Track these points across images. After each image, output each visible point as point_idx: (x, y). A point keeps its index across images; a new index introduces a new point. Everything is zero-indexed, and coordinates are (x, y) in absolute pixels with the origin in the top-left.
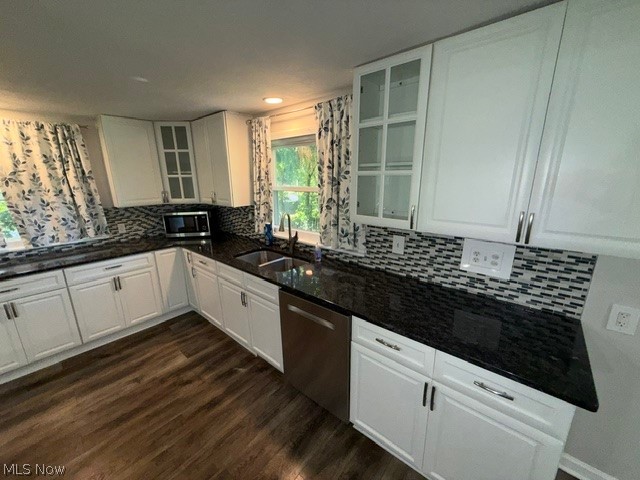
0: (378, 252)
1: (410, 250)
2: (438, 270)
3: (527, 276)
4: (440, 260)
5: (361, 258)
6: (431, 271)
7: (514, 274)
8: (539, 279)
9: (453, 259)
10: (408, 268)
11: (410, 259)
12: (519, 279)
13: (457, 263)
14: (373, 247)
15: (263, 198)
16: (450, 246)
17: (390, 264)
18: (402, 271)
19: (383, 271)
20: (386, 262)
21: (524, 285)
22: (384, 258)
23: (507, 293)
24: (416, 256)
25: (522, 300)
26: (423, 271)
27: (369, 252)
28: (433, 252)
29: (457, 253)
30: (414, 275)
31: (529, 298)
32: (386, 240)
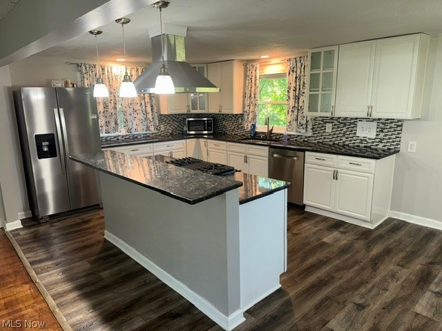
0: (319, 133)
1: (334, 130)
2: (347, 138)
3: (382, 135)
4: (348, 133)
5: (310, 137)
6: (344, 139)
7: (377, 135)
8: (386, 135)
9: (353, 132)
10: (334, 139)
11: (334, 134)
12: (379, 137)
13: (355, 133)
14: (316, 131)
15: (252, 108)
16: (352, 126)
17: (325, 138)
18: (331, 141)
19: (322, 143)
20: (322, 138)
21: (381, 139)
22: (322, 136)
23: (375, 144)
24: (338, 132)
25: (381, 146)
26: (341, 140)
27: (314, 134)
28: (345, 129)
29: (355, 128)
30: (336, 142)
31: (383, 144)
32: (322, 127)
